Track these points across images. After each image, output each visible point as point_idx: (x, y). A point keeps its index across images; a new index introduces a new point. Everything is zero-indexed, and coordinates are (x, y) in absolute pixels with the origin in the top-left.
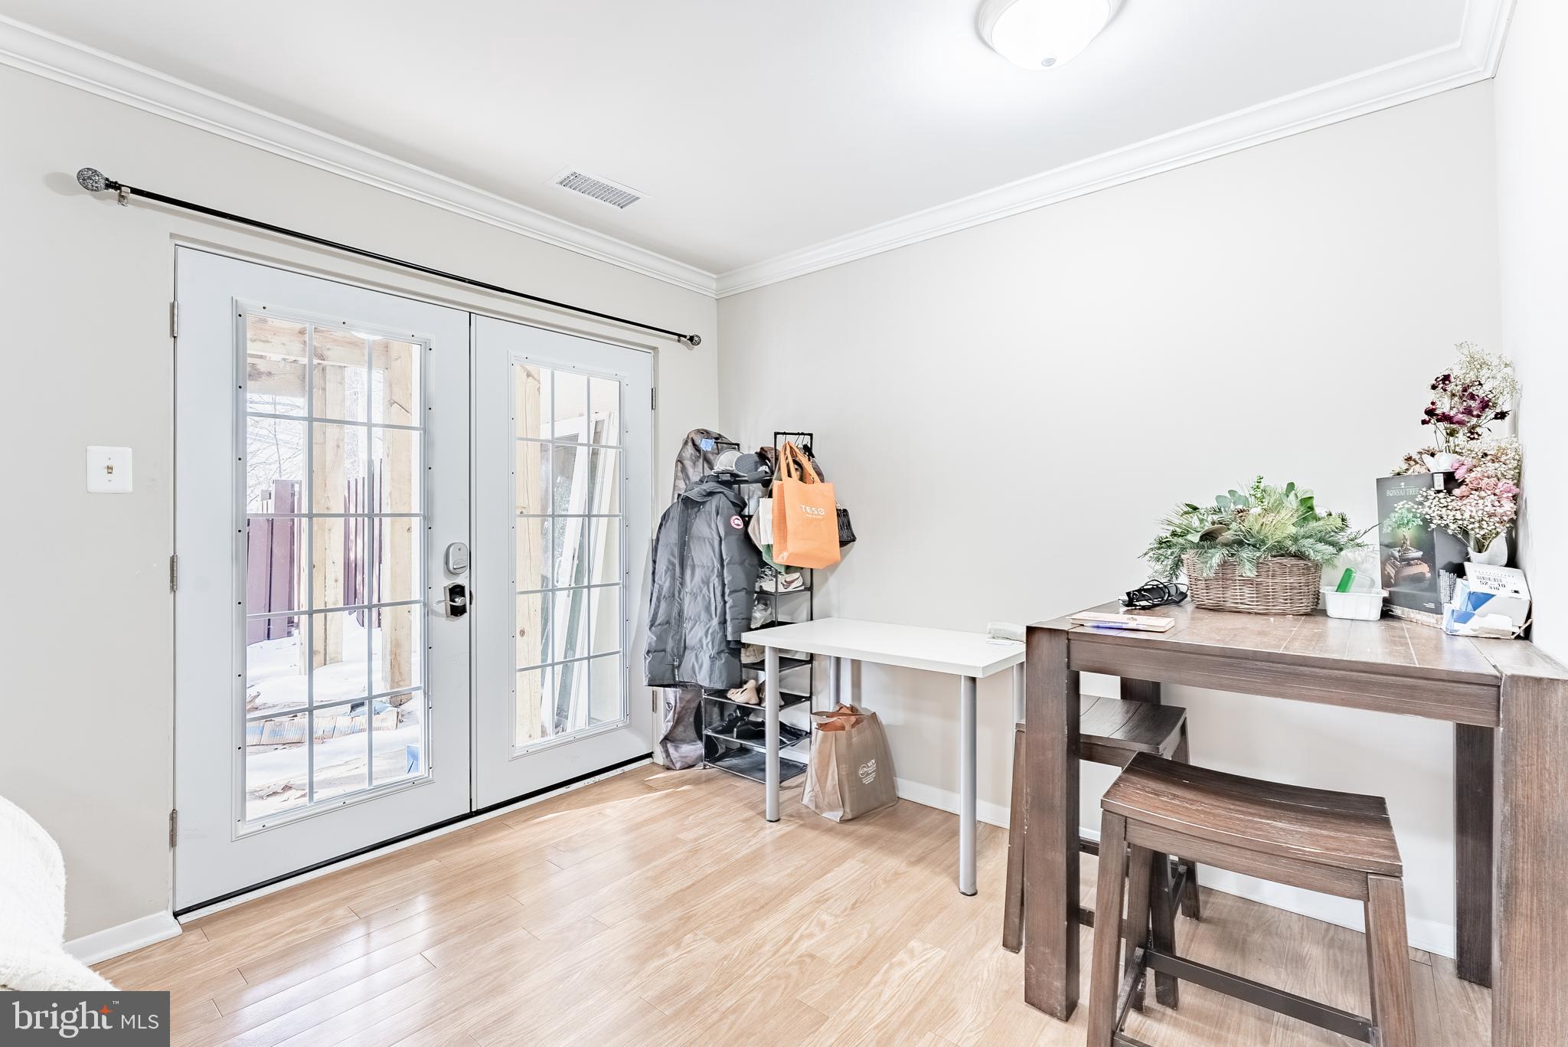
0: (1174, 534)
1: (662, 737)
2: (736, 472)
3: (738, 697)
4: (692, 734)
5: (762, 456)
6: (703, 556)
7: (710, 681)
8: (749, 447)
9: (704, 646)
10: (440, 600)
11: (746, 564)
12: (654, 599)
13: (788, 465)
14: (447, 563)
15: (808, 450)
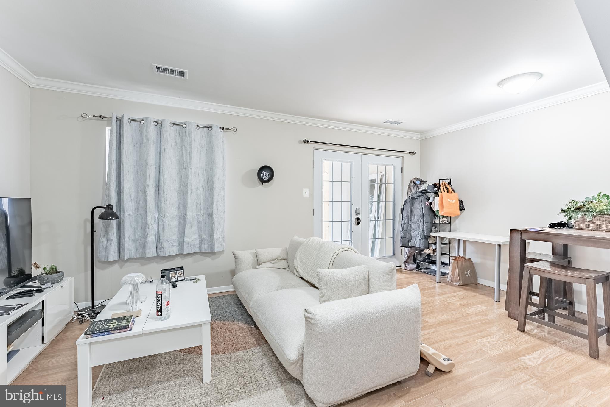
0: (568, 208)
1: (404, 261)
2: (427, 190)
3: (427, 251)
4: (412, 261)
5: (435, 185)
6: (417, 212)
7: (420, 246)
8: (430, 183)
9: (418, 237)
10: (354, 221)
11: (430, 215)
12: (403, 224)
13: (444, 188)
14: (356, 212)
15: (450, 184)
